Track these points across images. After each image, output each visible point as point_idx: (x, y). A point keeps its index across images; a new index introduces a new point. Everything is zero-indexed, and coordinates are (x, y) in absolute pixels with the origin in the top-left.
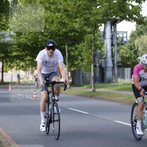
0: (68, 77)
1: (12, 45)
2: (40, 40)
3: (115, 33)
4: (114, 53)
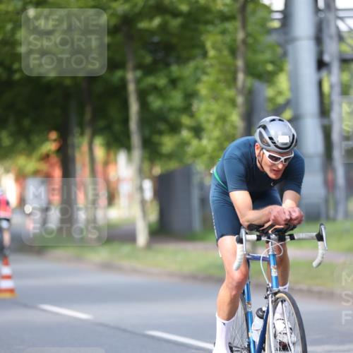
0: (143, 202)
3: (331, 16)
4: (330, 96)
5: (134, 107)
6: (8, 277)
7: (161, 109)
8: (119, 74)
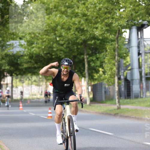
0: (88, 92)
1: (22, 56)
2: (55, 49)
3: (142, 40)
4: (141, 63)
5: (86, 66)
6: (50, 113)
7: (94, 66)
8: (82, 56)
